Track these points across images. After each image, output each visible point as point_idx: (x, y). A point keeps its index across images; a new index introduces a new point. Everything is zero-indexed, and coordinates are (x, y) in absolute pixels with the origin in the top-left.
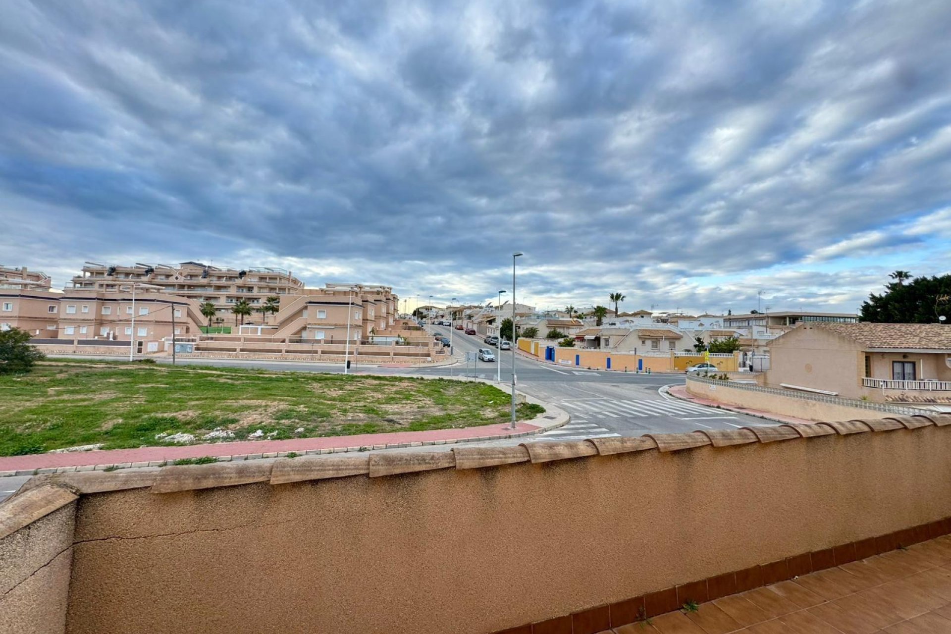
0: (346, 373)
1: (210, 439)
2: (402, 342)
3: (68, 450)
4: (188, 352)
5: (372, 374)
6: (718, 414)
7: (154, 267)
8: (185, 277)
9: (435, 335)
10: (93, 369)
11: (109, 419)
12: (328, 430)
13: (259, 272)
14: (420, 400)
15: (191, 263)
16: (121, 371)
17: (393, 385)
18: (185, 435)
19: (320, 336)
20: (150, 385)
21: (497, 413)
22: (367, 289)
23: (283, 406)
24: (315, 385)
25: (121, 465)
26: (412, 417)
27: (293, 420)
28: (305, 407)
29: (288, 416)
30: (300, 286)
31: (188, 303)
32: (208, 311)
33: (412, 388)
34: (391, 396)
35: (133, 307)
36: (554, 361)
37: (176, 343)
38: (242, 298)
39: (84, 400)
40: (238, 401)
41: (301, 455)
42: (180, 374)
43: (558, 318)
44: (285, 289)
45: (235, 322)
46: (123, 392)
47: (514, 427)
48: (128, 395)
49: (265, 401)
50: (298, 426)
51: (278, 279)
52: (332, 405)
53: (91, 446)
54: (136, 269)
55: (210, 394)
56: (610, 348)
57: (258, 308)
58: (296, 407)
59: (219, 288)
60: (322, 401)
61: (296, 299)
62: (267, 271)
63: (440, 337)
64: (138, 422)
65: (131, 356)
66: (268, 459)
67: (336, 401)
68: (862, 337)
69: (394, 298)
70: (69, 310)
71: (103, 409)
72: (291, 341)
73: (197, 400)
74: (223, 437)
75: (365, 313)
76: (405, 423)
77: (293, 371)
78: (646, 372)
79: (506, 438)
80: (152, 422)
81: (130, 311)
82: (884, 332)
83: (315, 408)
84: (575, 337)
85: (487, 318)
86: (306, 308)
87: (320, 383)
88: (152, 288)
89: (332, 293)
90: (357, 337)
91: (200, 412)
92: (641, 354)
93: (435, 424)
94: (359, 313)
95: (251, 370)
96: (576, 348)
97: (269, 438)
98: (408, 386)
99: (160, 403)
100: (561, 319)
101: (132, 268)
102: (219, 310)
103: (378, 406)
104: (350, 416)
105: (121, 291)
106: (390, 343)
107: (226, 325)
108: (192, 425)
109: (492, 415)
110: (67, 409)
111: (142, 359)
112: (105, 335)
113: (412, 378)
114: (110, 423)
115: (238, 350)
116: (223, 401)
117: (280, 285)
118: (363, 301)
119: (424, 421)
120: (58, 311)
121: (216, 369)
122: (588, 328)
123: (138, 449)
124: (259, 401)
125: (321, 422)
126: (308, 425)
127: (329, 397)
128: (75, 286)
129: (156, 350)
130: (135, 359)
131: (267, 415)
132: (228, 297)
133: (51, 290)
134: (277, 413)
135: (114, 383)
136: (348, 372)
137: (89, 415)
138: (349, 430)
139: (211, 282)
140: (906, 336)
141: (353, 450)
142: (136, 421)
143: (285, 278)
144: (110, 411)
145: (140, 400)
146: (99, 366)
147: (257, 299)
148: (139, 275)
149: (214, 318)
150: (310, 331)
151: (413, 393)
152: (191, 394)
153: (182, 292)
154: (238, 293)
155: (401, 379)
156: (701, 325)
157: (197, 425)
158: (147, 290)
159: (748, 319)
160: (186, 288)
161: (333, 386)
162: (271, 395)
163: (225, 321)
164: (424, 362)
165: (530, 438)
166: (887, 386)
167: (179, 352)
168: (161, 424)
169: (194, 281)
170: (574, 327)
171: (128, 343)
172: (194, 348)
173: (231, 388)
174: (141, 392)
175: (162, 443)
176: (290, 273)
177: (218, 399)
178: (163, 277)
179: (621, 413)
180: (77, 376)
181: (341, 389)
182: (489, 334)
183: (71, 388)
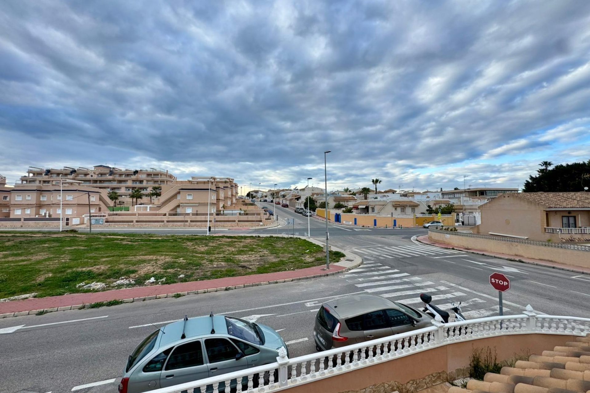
0: (208, 234)
1: (117, 286)
2: (243, 213)
3: (9, 299)
4: (100, 224)
5: (226, 235)
6: (455, 253)
7: (76, 169)
8: (97, 175)
9: (263, 208)
10: (33, 238)
11: (42, 274)
12: (201, 275)
13: (147, 171)
14: (260, 252)
15: (101, 166)
16: (53, 239)
17: (241, 242)
18: (98, 283)
19: (189, 211)
20: (73, 248)
21: (314, 259)
22: (218, 180)
23: (168, 259)
24: (189, 243)
25: (49, 310)
26: (258, 264)
27: (176, 269)
28: (184, 259)
29: (173, 267)
30: (174, 180)
31: (100, 192)
32: (114, 197)
33: (254, 243)
34: (240, 249)
35: (61, 195)
36: (340, 222)
37: (91, 218)
38: (136, 188)
39: (23, 261)
40: (136, 257)
41: (184, 295)
42: (95, 239)
43: (341, 195)
44: (164, 181)
45: (132, 203)
46: (53, 253)
47: (329, 268)
48: (57, 256)
49: (155, 256)
50: (180, 273)
51: (160, 175)
52: (201, 257)
53: (27, 295)
54: (64, 171)
55: (117, 253)
56: (375, 213)
57: (147, 194)
58: (177, 260)
59: (120, 182)
60: (194, 254)
61: (172, 187)
62: (152, 170)
63: (266, 209)
64: (63, 275)
65: (61, 227)
66: (161, 299)
67: (204, 254)
68: (542, 201)
69: (236, 185)
70: (18, 198)
71: (37, 267)
72: (170, 215)
73: (107, 257)
74: (126, 284)
75: (218, 195)
76: (254, 268)
77: (173, 235)
78: (399, 228)
79: (325, 276)
80: (74, 275)
81: (60, 198)
82: (554, 198)
83: (191, 260)
84: (352, 207)
85: (295, 196)
86: (179, 193)
87: (192, 242)
88: (75, 182)
89: (196, 182)
90: (214, 210)
91: (109, 266)
92: (395, 216)
93: (274, 268)
94: (214, 195)
95: (144, 235)
96: (354, 213)
97: (160, 283)
98: (250, 242)
99: (81, 260)
100: (342, 196)
101: (61, 170)
102: (121, 196)
103: (233, 256)
104: (215, 264)
105: (53, 185)
106: (235, 214)
107: (126, 206)
108: (104, 276)
109: (310, 260)
110: (11, 268)
111: (68, 229)
112: (43, 215)
113: (252, 236)
114: (43, 277)
115: (135, 221)
116: (125, 257)
117: (161, 179)
118: (216, 188)
119: (266, 266)
120: (10, 199)
121: (120, 235)
122: (360, 201)
123: (63, 296)
124: (151, 256)
125: (195, 270)
126: (187, 272)
127: (199, 251)
128: (22, 182)
129: (79, 223)
130: (64, 229)
131: (157, 266)
132: (126, 187)
133: (6, 186)
134: (164, 264)
135: (47, 247)
136: (209, 234)
137: (26, 272)
138: (216, 274)
139: (115, 178)
140: (568, 200)
141: (221, 290)
142: (62, 274)
143: (164, 175)
144: (43, 268)
145: (65, 259)
146: (37, 235)
147: (146, 188)
148: (66, 175)
149: (117, 201)
150: (183, 208)
151: (255, 247)
152: (103, 253)
153: (95, 185)
154: (133, 185)
155: (245, 238)
156: (428, 197)
157: (108, 276)
158: (71, 184)
159: (453, 193)
160: (98, 182)
161: (200, 244)
162: (159, 251)
163: (125, 203)
164: (258, 226)
165: (341, 275)
166: (561, 232)
167: (94, 224)
168: (81, 276)
169: (103, 178)
170: (351, 201)
171: (58, 219)
172: (104, 221)
173: (131, 248)
174: (66, 253)
175: (81, 290)
176: (167, 171)
177: (122, 256)
178: (83, 176)
179: (394, 255)
180: (21, 243)
181: (207, 246)
182: (297, 207)
183: (15, 252)
